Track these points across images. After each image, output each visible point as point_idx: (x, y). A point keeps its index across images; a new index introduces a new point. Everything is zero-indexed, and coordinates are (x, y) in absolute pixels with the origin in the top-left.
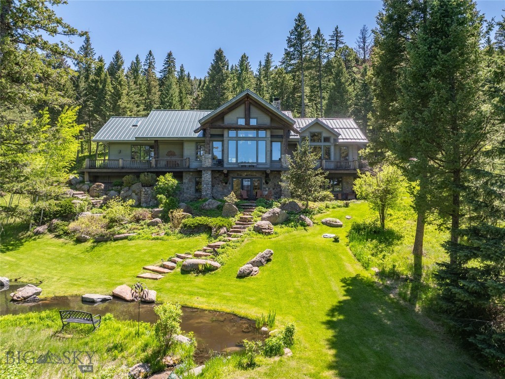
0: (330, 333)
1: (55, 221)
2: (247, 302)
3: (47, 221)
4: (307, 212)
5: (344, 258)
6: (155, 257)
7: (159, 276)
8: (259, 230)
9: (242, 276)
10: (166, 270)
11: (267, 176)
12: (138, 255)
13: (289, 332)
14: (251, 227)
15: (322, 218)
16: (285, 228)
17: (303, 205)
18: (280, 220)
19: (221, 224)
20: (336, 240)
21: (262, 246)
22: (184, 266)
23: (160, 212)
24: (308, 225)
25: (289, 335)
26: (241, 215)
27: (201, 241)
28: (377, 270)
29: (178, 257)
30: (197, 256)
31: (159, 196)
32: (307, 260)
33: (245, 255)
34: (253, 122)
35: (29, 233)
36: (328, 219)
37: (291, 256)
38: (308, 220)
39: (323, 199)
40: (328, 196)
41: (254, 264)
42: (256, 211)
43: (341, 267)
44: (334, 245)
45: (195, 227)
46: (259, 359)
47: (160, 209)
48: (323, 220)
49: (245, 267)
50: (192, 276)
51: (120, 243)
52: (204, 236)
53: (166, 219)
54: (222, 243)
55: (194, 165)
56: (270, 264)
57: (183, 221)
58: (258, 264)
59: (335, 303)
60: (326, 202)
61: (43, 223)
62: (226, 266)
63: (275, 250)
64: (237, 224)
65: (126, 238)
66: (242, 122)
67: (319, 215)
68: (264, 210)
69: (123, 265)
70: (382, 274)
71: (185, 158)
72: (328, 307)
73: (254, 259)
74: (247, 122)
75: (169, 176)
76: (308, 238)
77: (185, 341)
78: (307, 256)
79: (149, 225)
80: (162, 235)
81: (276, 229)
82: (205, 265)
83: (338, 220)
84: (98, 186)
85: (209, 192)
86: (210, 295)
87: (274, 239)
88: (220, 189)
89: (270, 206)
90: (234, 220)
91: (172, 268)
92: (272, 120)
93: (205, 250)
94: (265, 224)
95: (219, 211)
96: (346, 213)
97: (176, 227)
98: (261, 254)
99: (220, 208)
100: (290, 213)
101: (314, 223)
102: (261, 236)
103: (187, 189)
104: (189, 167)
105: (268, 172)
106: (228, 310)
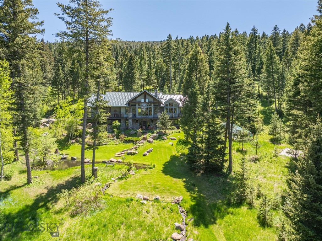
0: (164, 166)
1: (78, 138)
2: (145, 161)
3: (75, 138)
4: (165, 135)
5: (173, 150)
6: (118, 150)
7: (121, 156)
8: (149, 142)
9: (144, 155)
10: (122, 154)
11: (152, 121)
12: (111, 150)
13: (154, 165)
14: (146, 141)
15: (170, 137)
16: (157, 141)
17: (164, 132)
18: (156, 138)
19: (137, 140)
20: (172, 145)
21: (150, 147)
22: (127, 153)
23: (115, 135)
24: (165, 140)
25: (154, 166)
26: (143, 136)
27: (131, 145)
28: (180, 153)
29: (125, 150)
30: (130, 150)
31: (114, 129)
32: (162, 151)
33: (145, 150)
34: (147, 101)
35: (69, 143)
36: (172, 137)
37: (158, 150)
38: (165, 138)
39: (172, 129)
40: (174, 128)
41: (147, 152)
42: (148, 135)
43: (171, 152)
44: (171, 146)
45: (128, 141)
46: (148, 169)
47: (115, 134)
48: (170, 138)
49: (145, 153)
50: (130, 156)
51: (104, 146)
52: (131, 144)
53: (118, 138)
54: (137, 146)
55: (125, 116)
56: (152, 152)
57: (124, 139)
58: (149, 152)
59: (167, 161)
60: (173, 130)
61: (73, 139)
62: (139, 153)
63: (153, 148)
64: (142, 139)
65: (106, 144)
66: (143, 100)
67: (169, 136)
68: (151, 134)
69: (108, 153)
70: (181, 155)
71: (122, 113)
72: (165, 162)
73: (147, 151)
74: (145, 101)
75: (117, 121)
76: (164, 144)
77: (134, 168)
78: (162, 150)
79: (112, 140)
80: (118, 143)
81: (155, 141)
82: (133, 153)
83: (175, 138)
84: (90, 125)
85: (131, 127)
86: (136, 160)
87: (153, 144)
88: (135, 125)
89: (153, 133)
90: (141, 138)
91: (124, 154)
92: (154, 100)
93: (133, 148)
94: (151, 140)
95: (136, 135)
96: (178, 135)
97: (122, 141)
98: (149, 149)
99: (136, 133)
100: (160, 135)
101: (167, 139)
102: (150, 143)
103: (123, 125)
104: (123, 117)
105: (153, 119)
106: (141, 163)
